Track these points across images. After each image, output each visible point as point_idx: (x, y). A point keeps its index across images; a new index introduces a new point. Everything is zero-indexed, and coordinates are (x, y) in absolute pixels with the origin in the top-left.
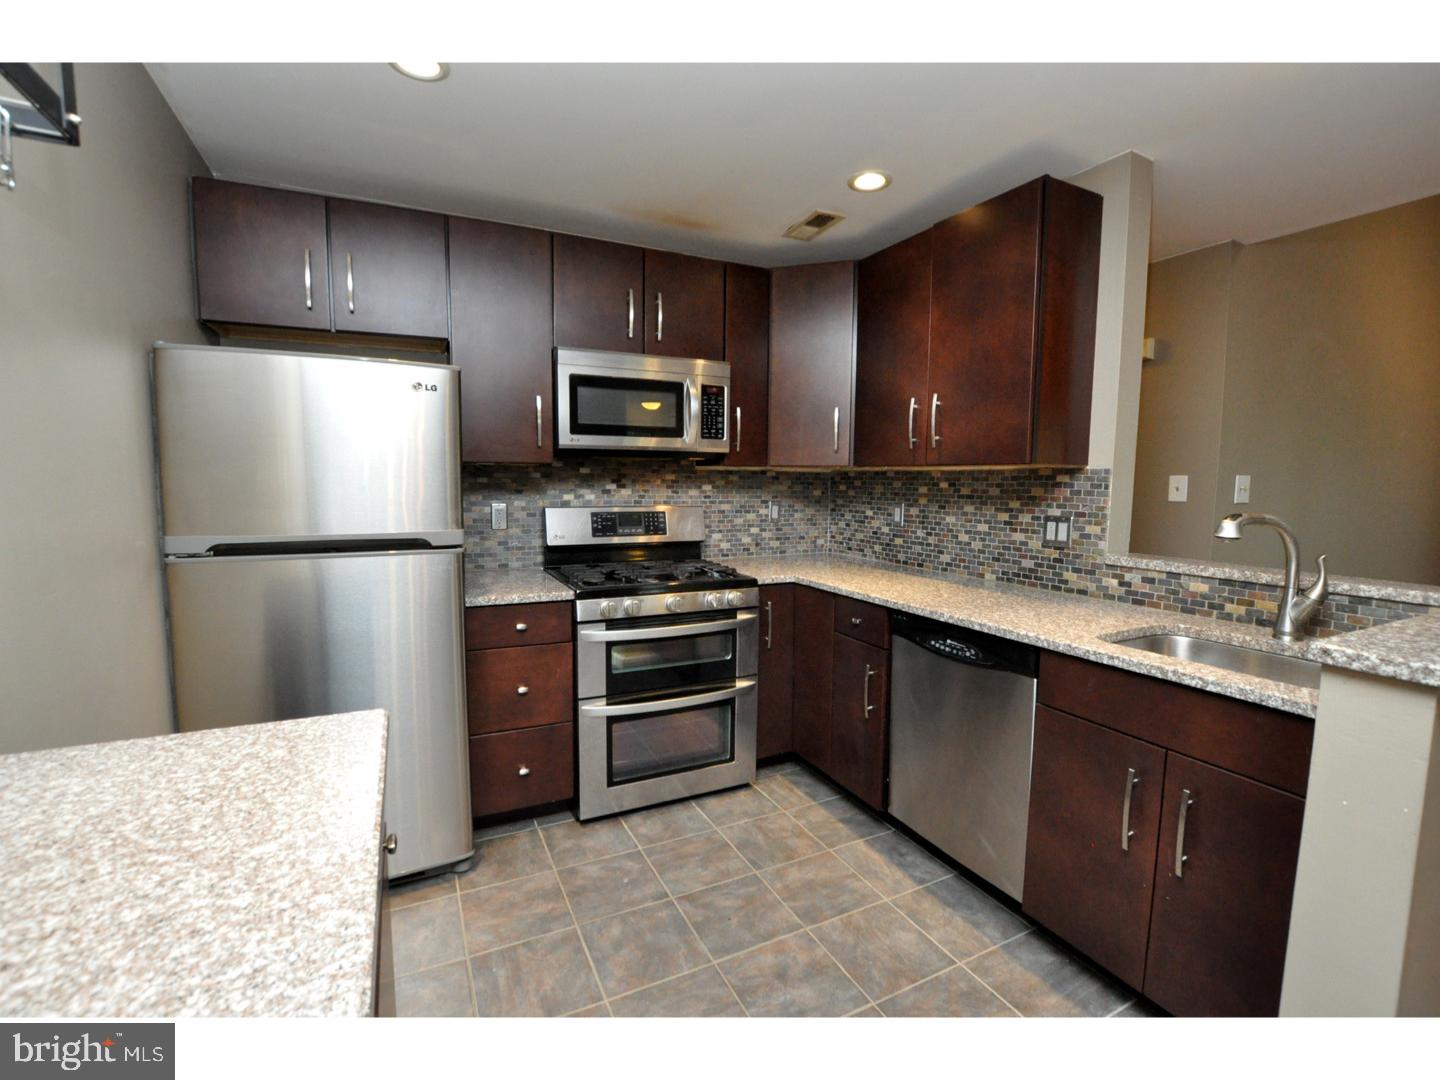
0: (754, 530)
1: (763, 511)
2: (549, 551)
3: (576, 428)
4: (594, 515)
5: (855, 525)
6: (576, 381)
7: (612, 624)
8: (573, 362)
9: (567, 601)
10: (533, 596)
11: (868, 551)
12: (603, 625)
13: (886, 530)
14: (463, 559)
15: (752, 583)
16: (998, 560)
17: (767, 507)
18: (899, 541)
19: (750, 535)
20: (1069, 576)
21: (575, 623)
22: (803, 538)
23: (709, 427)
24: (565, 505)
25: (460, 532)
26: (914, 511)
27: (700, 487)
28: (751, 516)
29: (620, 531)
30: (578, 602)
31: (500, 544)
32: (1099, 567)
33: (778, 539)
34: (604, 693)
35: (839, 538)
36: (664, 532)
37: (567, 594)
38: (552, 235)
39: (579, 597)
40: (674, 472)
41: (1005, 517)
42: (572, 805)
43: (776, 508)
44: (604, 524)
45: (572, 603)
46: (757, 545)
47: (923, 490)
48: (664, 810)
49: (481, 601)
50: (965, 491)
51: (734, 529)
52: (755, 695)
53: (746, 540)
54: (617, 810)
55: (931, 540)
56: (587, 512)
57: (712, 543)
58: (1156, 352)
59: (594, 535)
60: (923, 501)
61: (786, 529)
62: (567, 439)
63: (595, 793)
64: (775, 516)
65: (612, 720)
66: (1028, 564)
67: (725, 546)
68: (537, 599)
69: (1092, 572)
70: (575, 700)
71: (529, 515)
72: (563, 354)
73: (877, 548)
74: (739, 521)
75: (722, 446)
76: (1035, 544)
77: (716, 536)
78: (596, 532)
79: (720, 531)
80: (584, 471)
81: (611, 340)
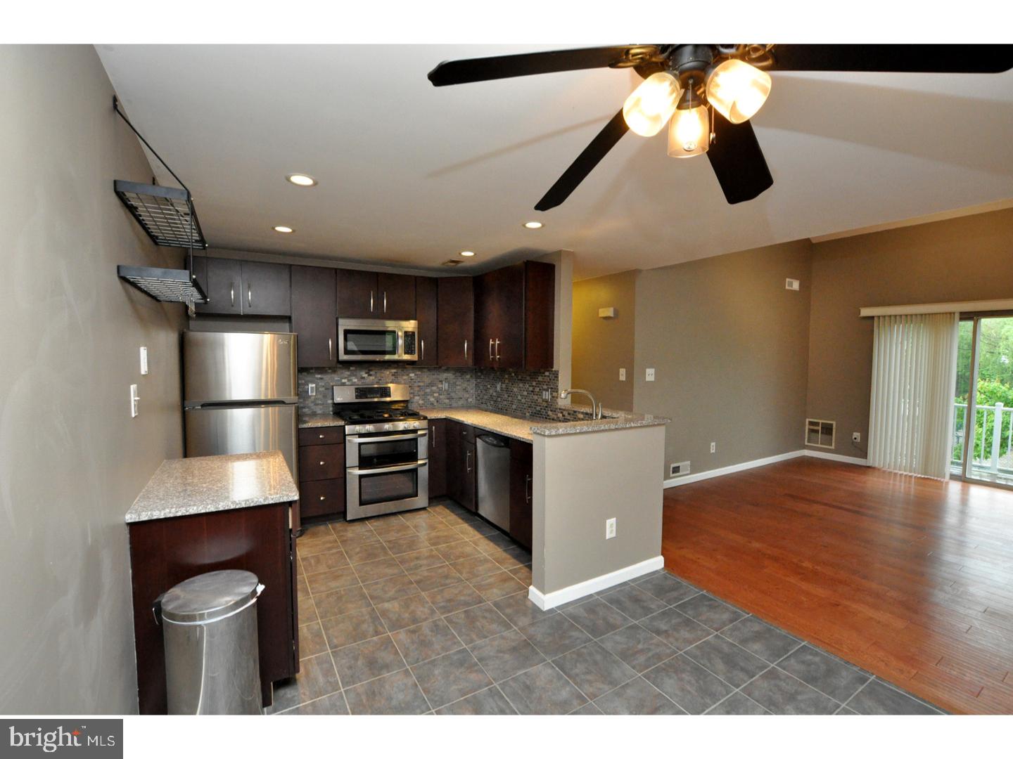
0: (436, 395)
1: (440, 386)
2: (336, 405)
3: (347, 352)
4: (356, 389)
5: (484, 392)
6: (347, 332)
7: (361, 435)
8: (345, 324)
9: (341, 426)
10: (327, 424)
11: (488, 404)
12: (357, 436)
13: (494, 394)
14: (298, 409)
15: (425, 418)
16: (529, 407)
17: (442, 384)
18: (499, 399)
19: (434, 397)
20: (550, 413)
21: (345, 435)
22: (461, 398)
23: (409, 350)
24: (344, 384)
25: (297, 397)
26: (504, 386)
27: (408, 375)
28: (434, 388)
29: (369, 396)
30: (346, 427)
31: (312, 402)
32: (556, 409)
33: (448, 399)
34: (358, 465)
35: (479, 398)
36: (390, 396)
37: (342, 423)
38: (336, 269)
39: (347, 424)
40: (395, 368)
41: (531, 389)
42: (344, 514)
43: (447, 384)
44: (361, 392)
45: (344, 427)
46: (437, 401)
47: (507, 376)
48: (386, 518)
49: (305, 426)
50: (520, 377)
51: (426, 394)
52: (427, 466)
53: (432, 399)
54: (363, 516)
55: (510, 399)
56: (353, 388)
57: (415, 401)
58: (614, 314)
59: (356, 398)
60: (507, 381)
61: (453, 394)
62: (343, 357)
63: (353, 510)
64: (447, 388)
65: (361, 476)
66: (538, 408)
67: (421, 402)
68: (328, 425)
69: (555, 411)
70: (345, 468)
71: (326, 389)
72: (341, 321)
73: (492, 403)
74: (428, 390)
75: (415, 357)
76: (540, 400)
77: (417, 398)
78: (357, 397)
79: (419, 396)
80: (351, 368)
81: (364, 314)
